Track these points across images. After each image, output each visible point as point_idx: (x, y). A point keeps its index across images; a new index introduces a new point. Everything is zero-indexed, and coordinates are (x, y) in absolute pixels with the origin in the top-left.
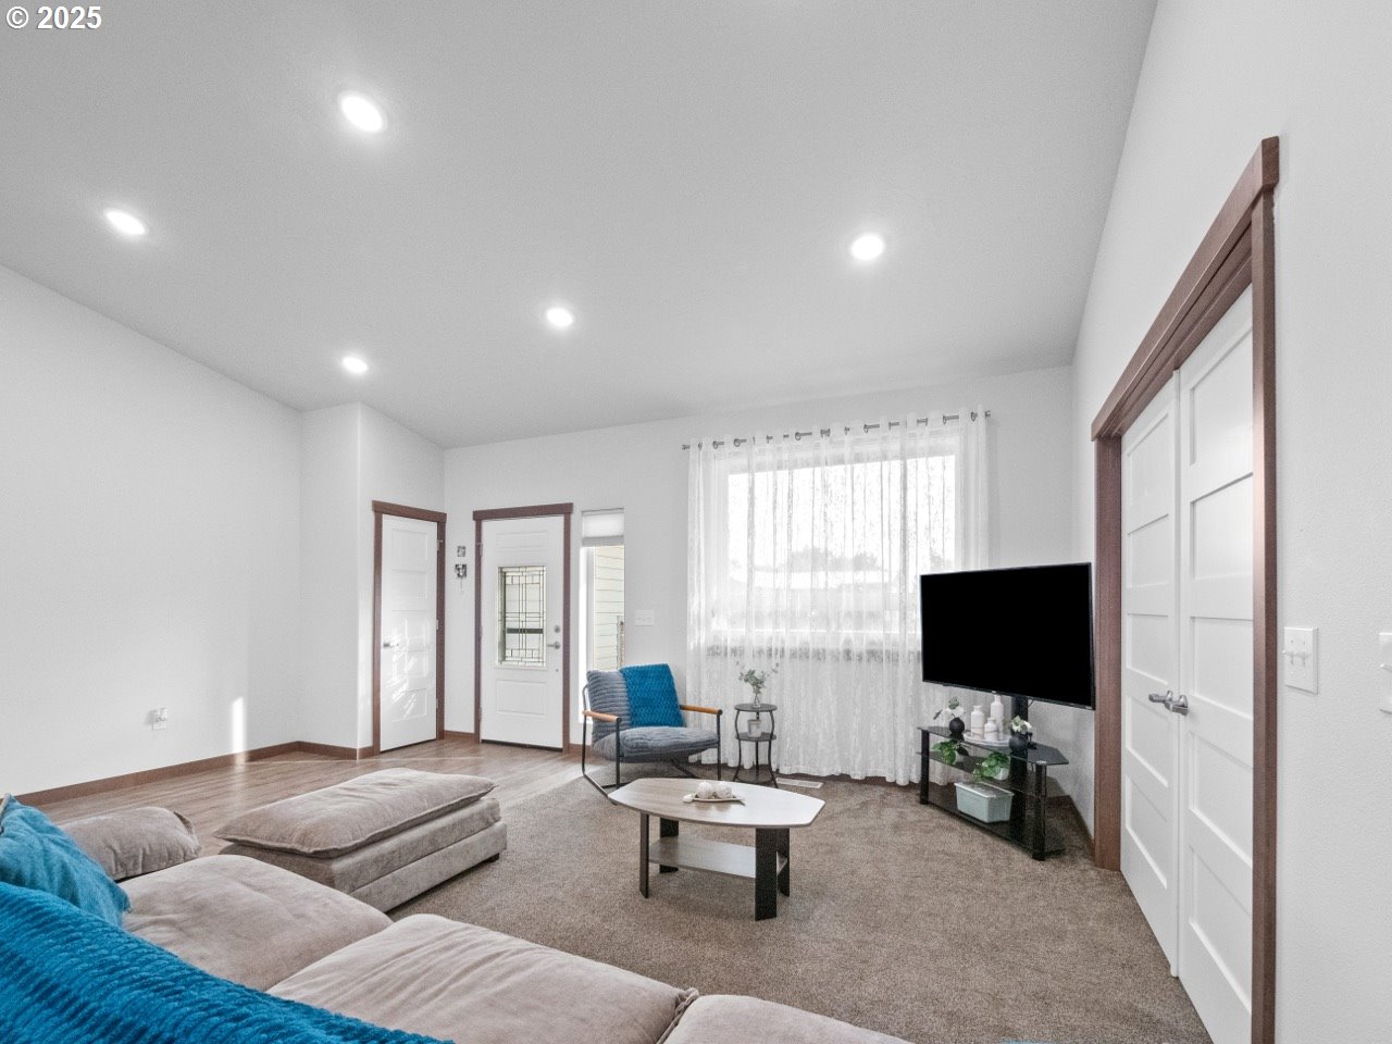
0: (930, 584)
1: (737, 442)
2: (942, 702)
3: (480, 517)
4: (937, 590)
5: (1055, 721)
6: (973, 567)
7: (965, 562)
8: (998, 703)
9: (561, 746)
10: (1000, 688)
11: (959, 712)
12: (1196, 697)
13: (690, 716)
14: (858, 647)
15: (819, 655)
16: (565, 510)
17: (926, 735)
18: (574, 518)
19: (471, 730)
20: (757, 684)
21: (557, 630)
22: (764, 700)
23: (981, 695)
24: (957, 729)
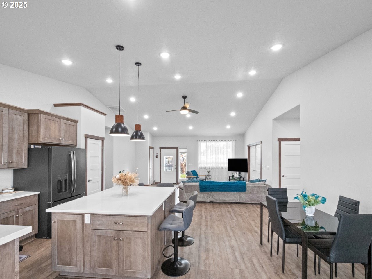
0: (229, 159)
1: (205, 141)
2: (231, 173)
3: (161, 148)
4: (230, 161)
5: (243, 174)
6: (234, 158)
7: (233, 157)
8: (238, 173)
9: (176, 183)
10: (238, 171)
11: (233, 174)
12: (257, 170)
13: (199, 177)
14: (220, 167)
15: (216, 168)
16: (177, 148)
17: (229, 177)
18: (178, 149)
19: (159, 182)
20: (209, 172)
21: (175, 166)
22: (210, 174)
23: (236, 172)
24: (233, 176)
